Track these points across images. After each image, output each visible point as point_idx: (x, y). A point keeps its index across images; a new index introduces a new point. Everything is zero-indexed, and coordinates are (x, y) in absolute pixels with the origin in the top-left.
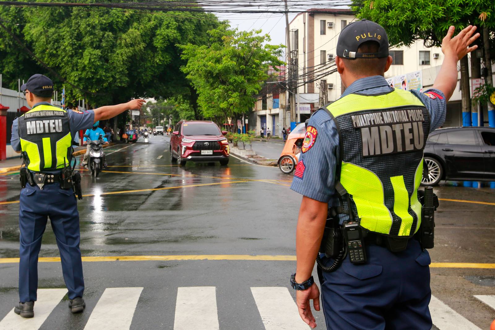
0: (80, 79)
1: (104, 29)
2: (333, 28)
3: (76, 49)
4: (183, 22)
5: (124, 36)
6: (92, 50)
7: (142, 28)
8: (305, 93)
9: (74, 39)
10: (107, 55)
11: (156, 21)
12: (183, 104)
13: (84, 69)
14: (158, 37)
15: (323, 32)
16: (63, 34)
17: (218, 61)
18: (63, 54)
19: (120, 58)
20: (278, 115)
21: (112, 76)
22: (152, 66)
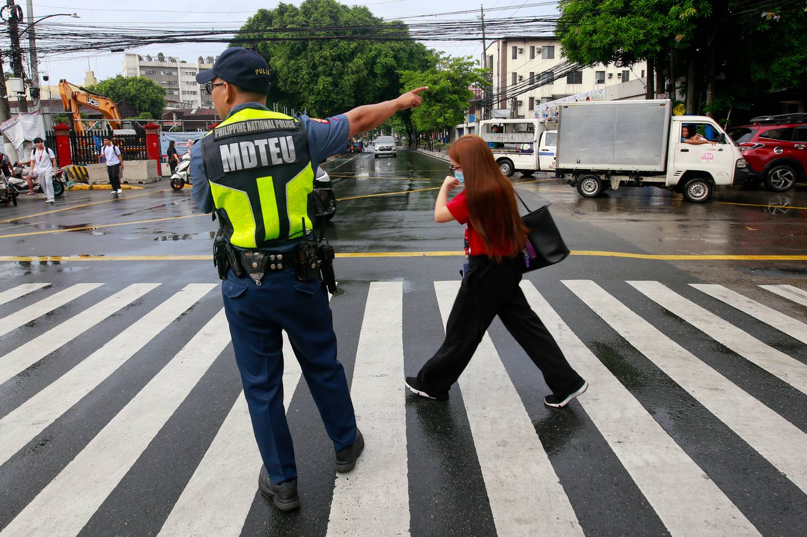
0: (316, 102)
1: (334, 60)
2: (523, 53)
3: (312, 77)
4: (398, 51)
5: (350, 65)
6: (325, 77)
7: (364, 58)
8: (498, 109)
9: (311, 69)
10: (337, 81)
11: (376, 51)
12: (395, 120)
13: (318, 93)
14: (378, 64)
15: (515, 57)
16: (301, 65)
17: (435, 83)
18: (302, 81)
19: (348, 83)
20: (474, 127)
21: (342, 99)
22: (373, 89)
